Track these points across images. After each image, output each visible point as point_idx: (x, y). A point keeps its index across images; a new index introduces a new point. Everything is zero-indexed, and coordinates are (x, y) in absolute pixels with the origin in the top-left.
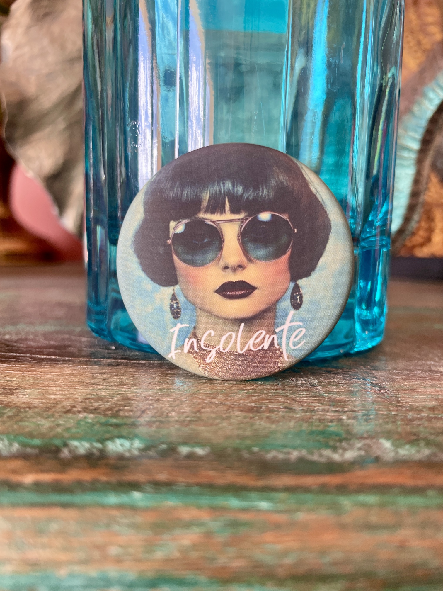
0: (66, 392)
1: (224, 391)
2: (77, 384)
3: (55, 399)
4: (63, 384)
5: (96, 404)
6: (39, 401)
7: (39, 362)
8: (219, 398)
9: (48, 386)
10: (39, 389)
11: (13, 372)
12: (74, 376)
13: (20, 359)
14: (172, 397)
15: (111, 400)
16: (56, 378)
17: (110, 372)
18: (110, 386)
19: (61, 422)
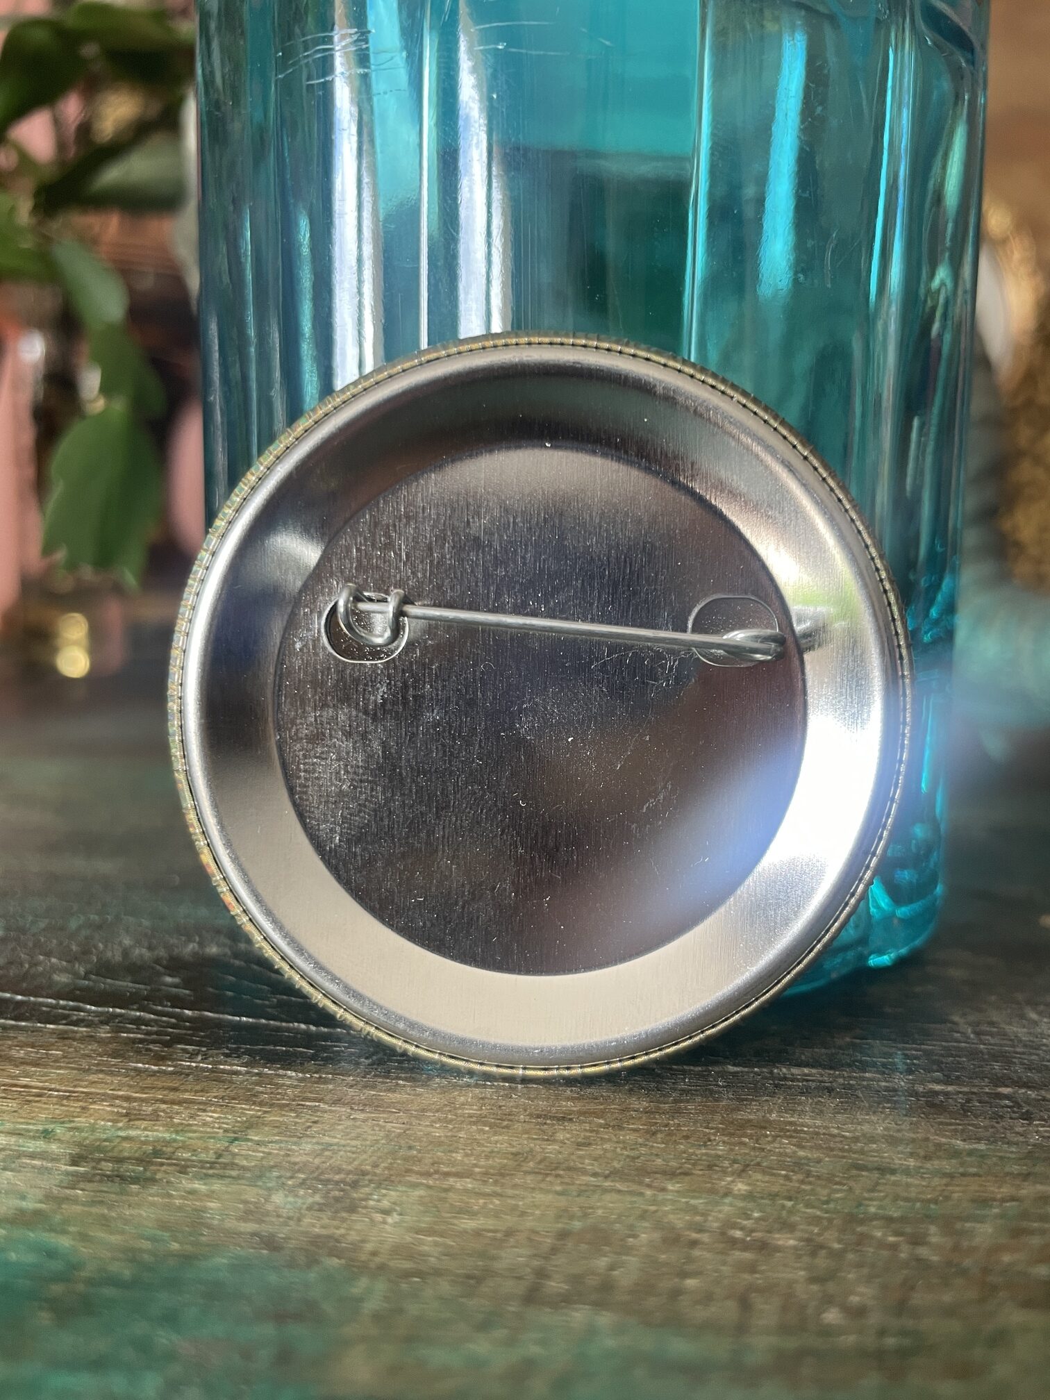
0: (497, 1202)
1: (933, 1206)
2: (510, 1163)
3: (478, 1233)
4: (476, 1166)
5: (602, 1263)
6: (436, 1244)
7: (380, 1062)
8: (934, 1240)
9: (436, 1172)
10: (415, 1186)
11: (322, 1105)
12: (491, 1127)
13: (325, 1049)
14: (798, 1234)
15: (631, 1240)
16: (447, 1137)
17: (581, 1113)
18: (606, 1177)
19: (535, 1350)
